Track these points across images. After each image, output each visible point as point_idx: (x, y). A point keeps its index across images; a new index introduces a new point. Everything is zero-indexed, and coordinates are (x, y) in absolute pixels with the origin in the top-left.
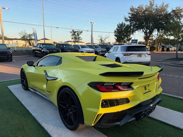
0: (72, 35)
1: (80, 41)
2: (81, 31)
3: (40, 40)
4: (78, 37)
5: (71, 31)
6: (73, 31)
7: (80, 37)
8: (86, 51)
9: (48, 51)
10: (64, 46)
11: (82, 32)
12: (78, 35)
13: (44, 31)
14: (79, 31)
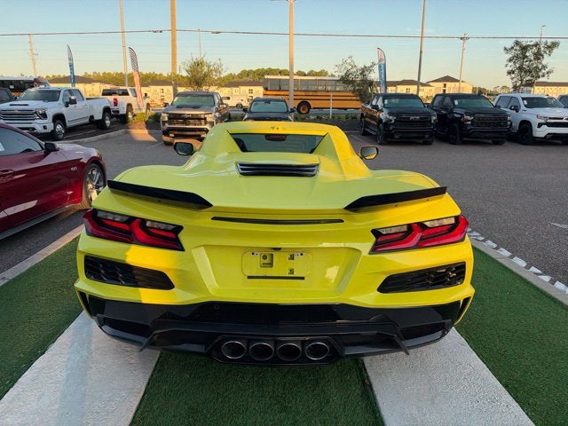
0: (510, 60)
1: (541, 80)
2: (554, 40)
3: (431, 84)
4: (537, 67)
5: (509, 47)
6: (517, 43)
7: (544, 67)
8: (543, 121)
9: (391, 117)
10: (456, 102)
11: (554, 45)
12: (538, 56)
13: (421, 52)
14: (546, 43)
